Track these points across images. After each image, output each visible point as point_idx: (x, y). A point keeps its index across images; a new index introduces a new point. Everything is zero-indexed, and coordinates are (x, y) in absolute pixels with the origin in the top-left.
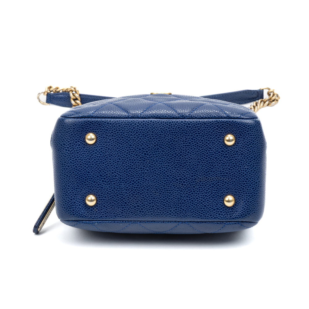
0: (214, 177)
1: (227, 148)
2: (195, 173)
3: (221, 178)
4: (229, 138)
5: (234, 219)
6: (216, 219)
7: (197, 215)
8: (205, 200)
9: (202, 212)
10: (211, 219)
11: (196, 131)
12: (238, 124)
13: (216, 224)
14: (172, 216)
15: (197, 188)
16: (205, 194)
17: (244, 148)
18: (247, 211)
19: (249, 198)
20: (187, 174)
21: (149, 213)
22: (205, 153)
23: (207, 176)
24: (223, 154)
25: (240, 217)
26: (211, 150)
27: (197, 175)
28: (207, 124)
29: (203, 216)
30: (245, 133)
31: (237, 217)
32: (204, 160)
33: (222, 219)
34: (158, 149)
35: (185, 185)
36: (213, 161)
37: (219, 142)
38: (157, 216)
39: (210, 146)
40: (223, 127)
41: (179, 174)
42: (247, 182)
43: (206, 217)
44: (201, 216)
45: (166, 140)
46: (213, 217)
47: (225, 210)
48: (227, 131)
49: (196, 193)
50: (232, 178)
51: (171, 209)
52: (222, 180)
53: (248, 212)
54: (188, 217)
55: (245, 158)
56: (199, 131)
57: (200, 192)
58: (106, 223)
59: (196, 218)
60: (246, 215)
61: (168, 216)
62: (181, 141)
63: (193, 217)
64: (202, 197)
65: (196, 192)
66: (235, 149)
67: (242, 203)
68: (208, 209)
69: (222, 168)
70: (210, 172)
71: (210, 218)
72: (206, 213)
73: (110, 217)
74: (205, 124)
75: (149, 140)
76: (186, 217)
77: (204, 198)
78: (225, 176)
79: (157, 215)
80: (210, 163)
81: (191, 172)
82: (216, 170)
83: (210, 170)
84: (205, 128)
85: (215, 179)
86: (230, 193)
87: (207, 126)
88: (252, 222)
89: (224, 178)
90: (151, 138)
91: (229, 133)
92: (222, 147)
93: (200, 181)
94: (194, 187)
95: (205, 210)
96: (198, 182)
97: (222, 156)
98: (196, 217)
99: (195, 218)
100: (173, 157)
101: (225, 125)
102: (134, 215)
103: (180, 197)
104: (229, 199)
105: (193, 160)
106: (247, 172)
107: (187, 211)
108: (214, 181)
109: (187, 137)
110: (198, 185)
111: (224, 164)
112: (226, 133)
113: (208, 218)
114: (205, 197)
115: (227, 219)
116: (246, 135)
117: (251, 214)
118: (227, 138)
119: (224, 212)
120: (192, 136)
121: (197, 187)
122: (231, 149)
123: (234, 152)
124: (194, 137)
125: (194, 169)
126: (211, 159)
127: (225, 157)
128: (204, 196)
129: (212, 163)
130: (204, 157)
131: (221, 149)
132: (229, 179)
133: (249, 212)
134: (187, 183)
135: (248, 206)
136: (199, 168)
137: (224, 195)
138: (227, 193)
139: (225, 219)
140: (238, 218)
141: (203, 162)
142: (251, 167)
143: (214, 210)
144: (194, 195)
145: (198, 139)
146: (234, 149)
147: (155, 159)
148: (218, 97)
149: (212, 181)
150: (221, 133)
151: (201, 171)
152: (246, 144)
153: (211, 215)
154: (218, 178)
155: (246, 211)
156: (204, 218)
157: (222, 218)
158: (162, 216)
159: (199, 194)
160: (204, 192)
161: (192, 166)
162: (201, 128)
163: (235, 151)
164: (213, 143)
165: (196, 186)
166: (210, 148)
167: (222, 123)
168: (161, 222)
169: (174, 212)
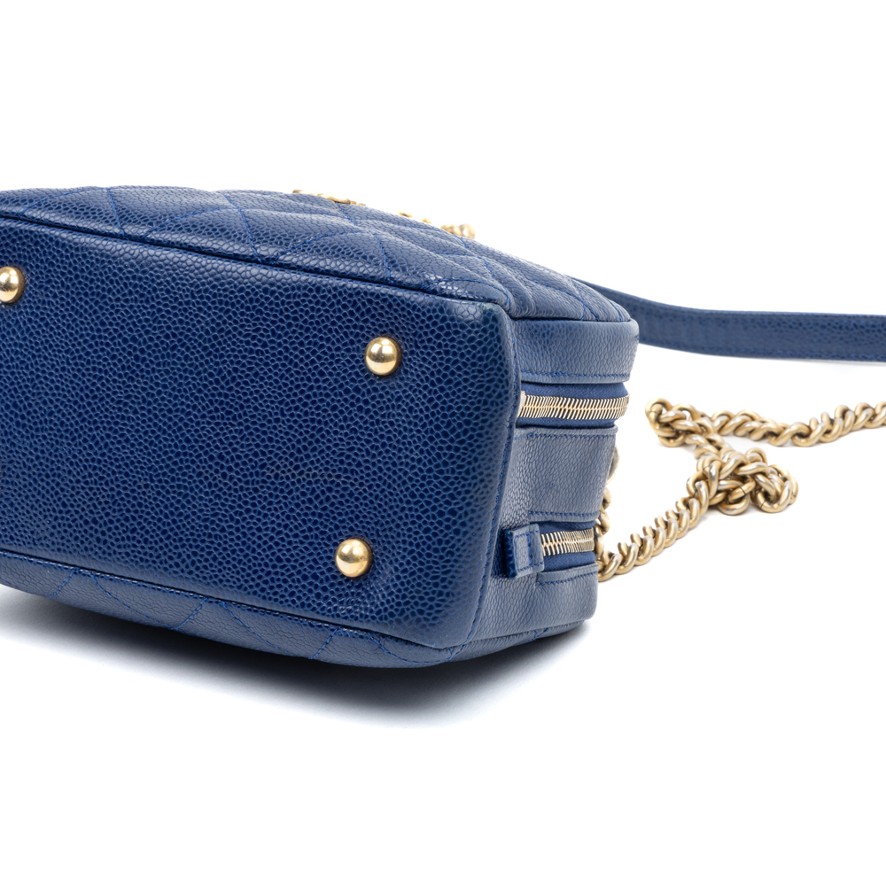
0: (320, 471)
1: (372, 382)
2: (266, 446)
3: (338, 477)
4: (381, 350)
5: (356, 619)
6: (306, 608)
7: (251, 583)
8: (282, 539)
9: (268, 578)
10: (289, 606)
11: (287, 310)
12: (414, 308)
13: (305, 628)
14: (181, 574)
15: (263, 496)
16: (283, 520)
17: (420, 392)
18: (397, 600)
19: (409, 558)
20: (242, 446)
21: (122, 550)
22: (305, 385)
23: (299, 463)
24: (358, 400)
25: (373, 618)
26: (324, 381)
27: (271, 452)
28: (324, 291)
29: (269, 591)
30: (430, 340)
31: (367, 616)
32: (297, 408)
33: (324, 614)
34: (175, 347)
35: (231, 478)
36: (324, 417)
37: (353, 357)
38: (141, 564)
39: (322, 364)
40: (369, 311)
41: (221, 441)
42: (412, 505)
43: (278, 597)
44: (263, 590)
45: (199, 322)
46: (298, 603)
47: (339, 587)
48: (381, 326)
49: (259, 513)
50: (372, 482)
51: (180, 550)
52: (343, 486)
53: (399, 604)
54: (225, 585)
55: (416, 425)
56: (295, 312)
57: (269, 510)
58: (9, 558)
59: (249, 593)
60: (392, 615)
61: (171, 570)
62: (240, 333)
63: (239, 587)
64: (273, 529)
65: (259, 509)
66: (394, 388)
67: (388, 572)
68: (288, 570)
69: (348, 443)
70: (309, 452)
71: (290, 603)
72: (278, 583)
73: (22, 543)
74: (318, 290)
75: (154, 313)
76: (220, 585)
77: (280, 532)
78: (352, 471)
79: (141, 559)
80: (313, 420)
81: (254, 440)
82: (329, 448)
83: (310, 443)
84: (317, 303)
85: (322, 476)
86: (359, 532)
87: (323, 297)
88: (412, 643)
89: (348, 478)
90: (160, 310)
91: (385, 332)
92: (357, 374)
93: (276, 476)
94: (256, 490)
95: (276, 573)
96: (269, 477)
97: (352, 405)
98: (249, 590)
99: (246, 592)
100: (211, 383)
101: (377, 303)
102: (82, 547)
103: (212, 515)
104: (351, 551)
105: (265, 401)
106: (416, 470)
107: (225, 565)
108: (317, 482)
109: (261, 324)
110: (269, 488)
111: (356, 431)
112: (376, 330)
113: (281, 602)
114: (282, 529)
115: (338, 615)
116: (432, 348)
117: (407, 613)
118: (374, 348)
119: (332, 593)
120: (274, 322)
121: (263, 493)
122: (383, 388)
123: (389, 400)
124: (279, 326)
125: (265, 433)
126: (318, 408)
127: (360, 409)
128: (279, 525)
129: (319, 422)
130: (300, 400)
131: (353, 380)
132: (361, 484)
133: (403, 607)
134: (237, 473)
135: (402, 584)
136: (280, 431)
137: (340, 534)
138: (351, 529)
139: (333, 616)
140: (369, 621)
141: (292, 415)
142: (429, 458)
143: (305, 578)
144: (252, 517)
145: (290, 338)
146: (391, 388)
147: (162, 381)
148: (867, 325)
149: (310, 483)
150: (362, 328)
151: (284, 443)
152: (427, 378)
153: (292, 594)
154: (330, 476)
155: (393, 600)
156: (270, 599)
157: (323, 609)
158: (155, 568)
159: (266, 515)
160: (283, 514)
161: (259, 419)
162: (303, 301)
163: (392, 396)
164: (332, 356)
165: (262, 487)
166: (322, 374)
167: (369, 297)
168: (151, 586)
169: (188, 561)
